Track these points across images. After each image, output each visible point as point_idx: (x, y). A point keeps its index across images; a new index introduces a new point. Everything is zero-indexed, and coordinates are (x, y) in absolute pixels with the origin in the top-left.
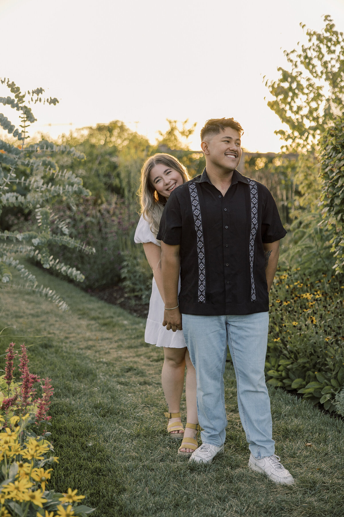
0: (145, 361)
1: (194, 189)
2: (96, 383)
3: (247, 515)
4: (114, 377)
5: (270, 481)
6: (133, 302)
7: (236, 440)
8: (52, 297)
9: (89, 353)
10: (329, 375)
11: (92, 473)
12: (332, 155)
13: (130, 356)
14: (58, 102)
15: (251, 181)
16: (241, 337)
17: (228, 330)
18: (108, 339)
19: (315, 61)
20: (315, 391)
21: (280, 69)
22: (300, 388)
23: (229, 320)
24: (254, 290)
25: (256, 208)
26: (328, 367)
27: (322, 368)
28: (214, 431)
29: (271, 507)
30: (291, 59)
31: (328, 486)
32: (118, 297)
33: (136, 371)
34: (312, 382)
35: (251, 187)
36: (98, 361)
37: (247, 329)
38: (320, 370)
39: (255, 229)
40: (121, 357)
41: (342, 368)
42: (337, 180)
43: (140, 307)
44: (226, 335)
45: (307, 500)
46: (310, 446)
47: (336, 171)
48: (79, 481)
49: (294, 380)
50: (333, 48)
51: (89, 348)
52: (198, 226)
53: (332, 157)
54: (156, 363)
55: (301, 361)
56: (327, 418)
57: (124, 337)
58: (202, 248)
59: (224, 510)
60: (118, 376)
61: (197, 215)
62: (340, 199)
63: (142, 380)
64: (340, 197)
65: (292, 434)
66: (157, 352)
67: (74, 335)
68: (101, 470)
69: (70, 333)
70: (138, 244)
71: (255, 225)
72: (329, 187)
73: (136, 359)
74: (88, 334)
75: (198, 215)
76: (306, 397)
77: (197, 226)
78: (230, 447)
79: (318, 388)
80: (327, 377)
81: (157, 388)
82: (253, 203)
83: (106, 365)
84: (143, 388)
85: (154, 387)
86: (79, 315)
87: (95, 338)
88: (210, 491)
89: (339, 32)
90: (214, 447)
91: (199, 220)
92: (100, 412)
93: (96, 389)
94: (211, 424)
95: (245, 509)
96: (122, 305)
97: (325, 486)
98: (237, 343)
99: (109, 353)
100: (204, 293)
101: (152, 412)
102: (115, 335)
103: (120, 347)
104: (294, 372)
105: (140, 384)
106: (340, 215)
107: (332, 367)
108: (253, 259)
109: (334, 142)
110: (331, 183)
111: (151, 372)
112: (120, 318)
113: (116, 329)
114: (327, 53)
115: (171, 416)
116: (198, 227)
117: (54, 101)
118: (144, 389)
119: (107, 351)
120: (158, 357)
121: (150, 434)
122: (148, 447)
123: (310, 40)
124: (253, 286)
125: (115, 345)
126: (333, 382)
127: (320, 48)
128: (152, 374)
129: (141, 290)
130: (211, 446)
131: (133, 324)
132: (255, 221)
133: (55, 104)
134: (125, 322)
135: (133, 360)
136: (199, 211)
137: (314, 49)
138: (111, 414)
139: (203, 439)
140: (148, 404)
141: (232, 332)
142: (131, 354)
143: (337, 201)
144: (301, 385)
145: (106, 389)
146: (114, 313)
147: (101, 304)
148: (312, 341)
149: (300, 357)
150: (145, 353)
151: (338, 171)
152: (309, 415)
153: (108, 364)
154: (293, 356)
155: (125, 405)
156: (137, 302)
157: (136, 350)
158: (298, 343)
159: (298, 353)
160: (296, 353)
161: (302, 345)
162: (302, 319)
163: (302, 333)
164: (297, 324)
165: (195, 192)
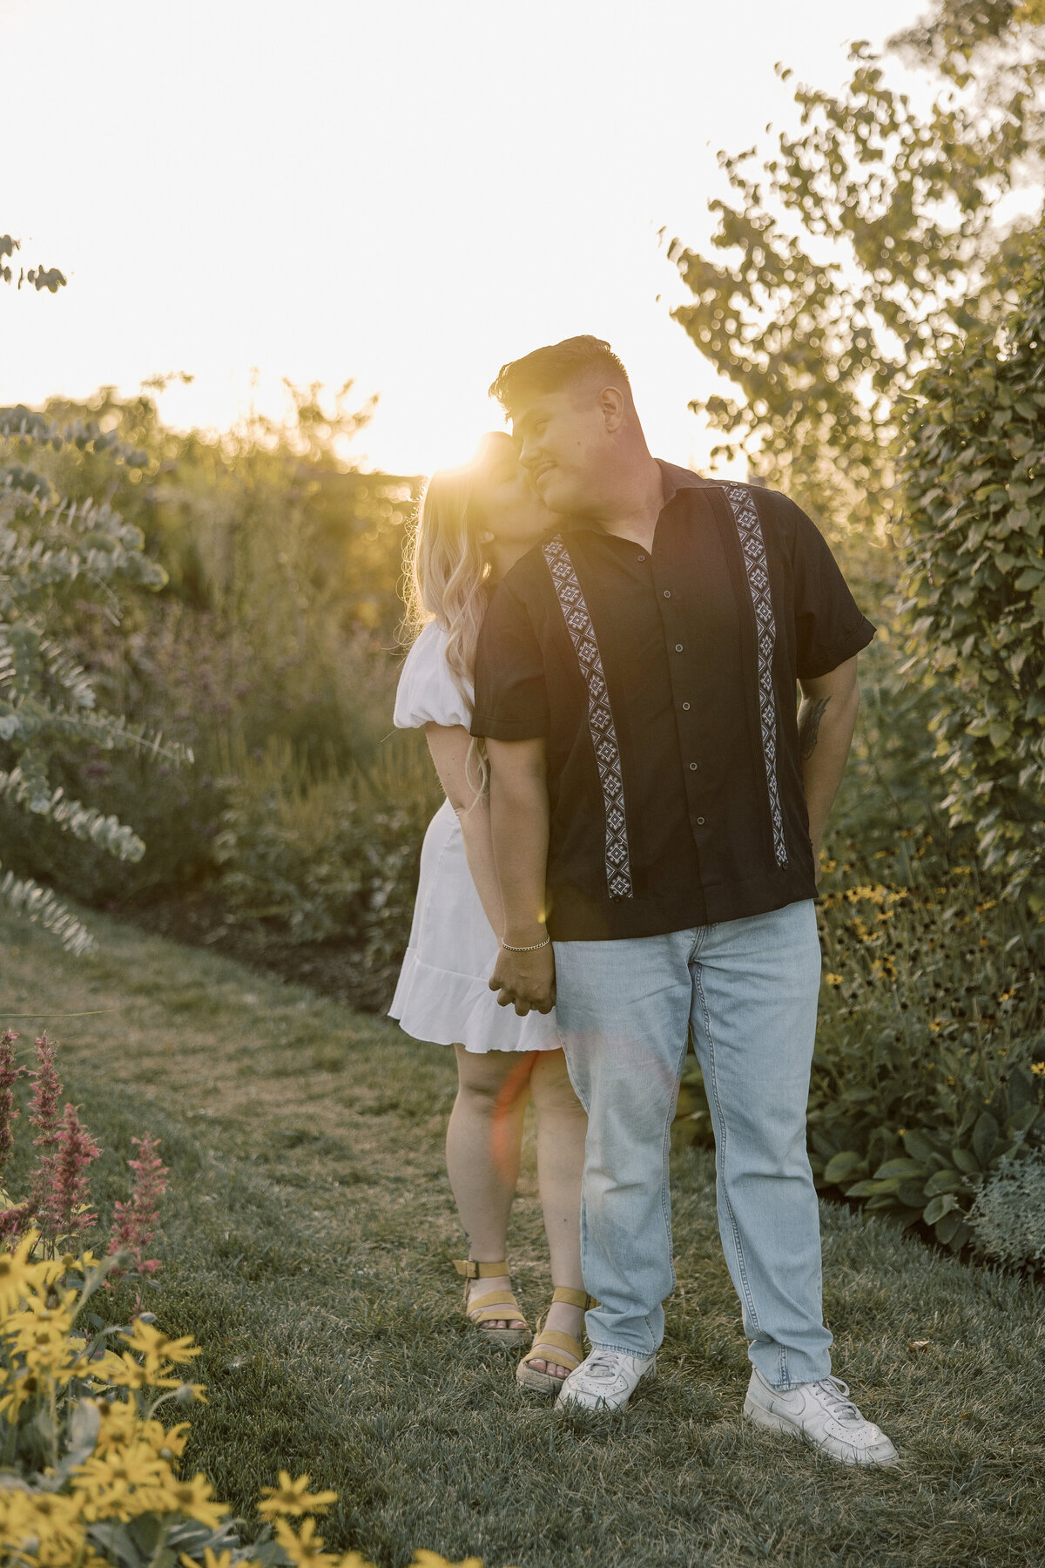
0: (340, 1114)
1: (559, 552)
2: (203, 1181)
3: (780, 1558)
4: (256, 1164)
5: (827, 1458)
6: (261, 938)
7: (687, 1337)
8: (41, 912)
9: (151, 1092)
10: (945, 1136)
11: (265, 1449)
12: (938, 456)
13: (288, 1101)
14: (64, 283)
15: (733, 488)
16: (739, 1005)
17: (698, 983)
18: (203, 1049)
19: (822, 185)
20: (902, 1188)
21: (715, 205)
22: (851, 1183)
23: (703, 954)
24: (779, 832)
25: (762, 571)
26: (940, 1111)
27: (920, 1115)
28: (632, 1307)
29: (849, 1533)
30: (742, 176)
31: (1004, 1465)
32: (205, 923)
33: (320, 1144)
34: (889, 1159)
35: (734, 507)
36: (190, 1114)
37: (757, 980)
38: (910, 1124)
39: (770, 636)
40: (260, 1103)
41: (985, 1114)
42: (963, 531)
43: (284, 954)
44: (689, 1001)
45: (955, 1508)
46: (924, 1348)
47: (958, 501)
48: (229, 1473)
49: (830, 1157)
50: (875, 142)
51: (148, 1078)
52: (589, 660)
53: (940, 461)
54: (376, 1120)
55: (849, 1096)
56: (950, 1267)
57: (254, 1042)
58: (606, 727)
59: (706, 1546)
60: (265, 1159)
61: (580, 627)
62: (973, 589)
63: (344, 1168)
64: (973, 583)
65: (858, 1316)
66: (371, 1087)
67: (87, 1039)
68: (290, 1440)
69: (76, 1035)
71: (766, 623)
72: (935, 554)
73: (310, 1109)
74: (134, 1037)
75: (585, 628)
76: (877, 1206)
77: (586, 662)
78: (675, 1359)
79: (913, 1179)
80: (939, 1144)
81: (396, 1193)
82: (751, 556)
83: (218, 1129)
84: (351, 1192)
85: (387, 1189)
86: (93, 978)
87: (158, 1047)
88: (647, 1491)
89: (897, 91)
90: (630, 1359)
91: (589, 642)
92: (240, 1268)
93: (208, 1198)
94: (627, 1282)
95: (770, 1541)
96: (225, 948)
97: (996, 1466)
98: (725, 1024)
99: (216, 1090)
100: (626, 870)
101: (403, 1264)
102: (223, 1040)
103: (246, 1073)
104: (828, 1132)
105: (341, 1183)
106: (970, 641)
107: (953, 1112)
108: (774, 732)
109: (947, 416)
110: (942, 539)
111: (367, 1146)
112: (228, 987)
113: (223, 1018)
114: (857, 160)
115: (477, 1271)
116: (590, 665)
117: (51, 280)
118: (360, 1195)
119: (211, 1084)
120: (378, 1099)
121: (414, 1328)
122: (420, 1367)
123: (805, 118)
124: (778, 819)
125: (231, 1069)
126: (959, 1157)
127: (836, 143)
128: (369, 1152)
129: (286, 898)
130: (621, 1356)
131: (274, 1003)
132: (764, 611)
133: (53, 289)
134: (250, 999)
135: (303, 1110)
136: (585, 614)
137: (817, 147)
138: (276, 1271)
139: (594, 1334)
140: (385, 1241)
141: (711, 991)
142: (289, 1095)
143: (963, 597)
144: (854, 1171)
145: (238, 1199)
146: (206, 972)
147: (155, 945)
148: (887, 1032)
149: (849, 1085)
150: (337, 1090)
151: (963, 503)
152: (896, 1261)
153: (226, 1124)
154: (825, 1084)
155: (315, 1247)
156: (274, 938)
157: (302, 1080)
158: (846, 1040)
159: (841, 1074)
160: (835, 1073)
161: (857, 1046)
162: (853, 964)
163: (857, 1008)
164: (840, 979)
165: (563, 562)
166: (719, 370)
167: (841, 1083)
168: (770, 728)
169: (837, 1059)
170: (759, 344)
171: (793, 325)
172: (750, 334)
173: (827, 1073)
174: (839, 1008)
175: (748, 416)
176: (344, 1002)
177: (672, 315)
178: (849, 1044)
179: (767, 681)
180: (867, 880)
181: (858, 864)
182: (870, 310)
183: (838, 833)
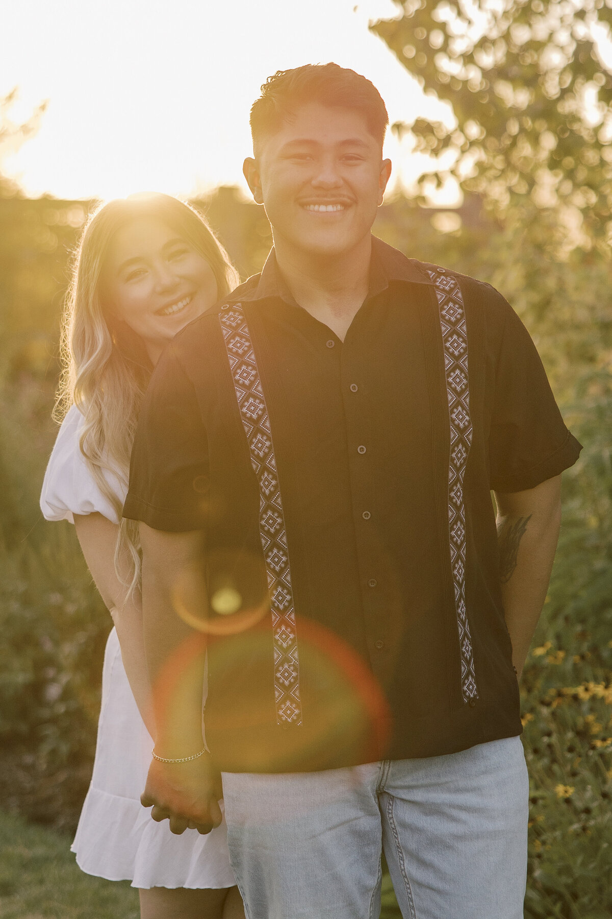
1: (238, 325)
15: (440, 274)
16: (437, 843)
17: (389, 816)
23: (393, 784)
24: (468, 663)
25: (462, 371)
35: (440, 297)
37: (455, 813)
39: (464, 444)
44: (379, 835)
52: (261, 454)
58: (277, 532)
61: (255, 416)
70: (55, 523)
71: (462, 431)
75: (260, 417)
77: (258, 456)
82: (452, 354)
91: (263, 434)
98: (423, 863)
100: (295, 693)
108: (463, 552)
116: (262, 460)
124: (467, 649)
132: (460, 417)
136: (261, 402)
141: (404, 825)
158: (579, 860)
159: (575, 897)
160: (568, 897)
161: (592, 866)
162: (586, 774)
163: (592, 823)
164: (571, 791)
165: (241, 337)
166: (425, 90)
167: (575, 907)
168: (459, 547)
169: (570, 881)
170: (468, 58)
171: (507, 37)
172: (459, 46)
173: (560, 897)
174: (571, 823)
175: (459, 140)
176: (15, 811)
177: (372, 28)
178: (584, 864)
179: (457, 495)
180: (600, 672)
181: (589, 655)
182: (592, 18)
183: (567, 619)
